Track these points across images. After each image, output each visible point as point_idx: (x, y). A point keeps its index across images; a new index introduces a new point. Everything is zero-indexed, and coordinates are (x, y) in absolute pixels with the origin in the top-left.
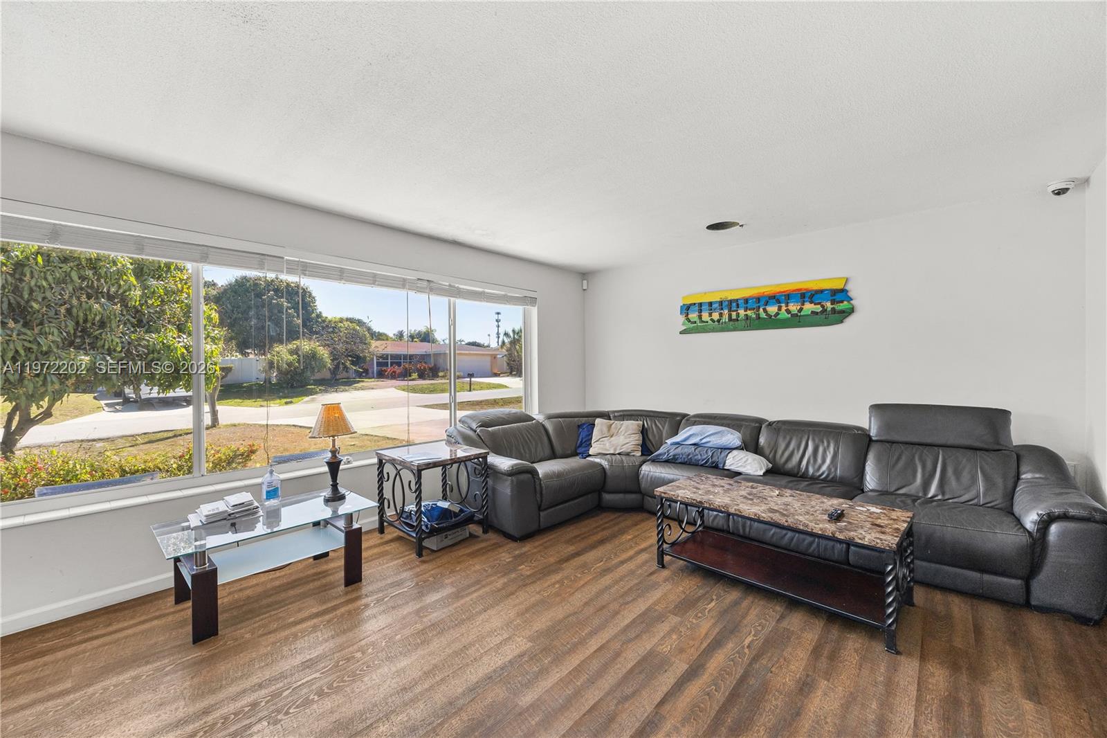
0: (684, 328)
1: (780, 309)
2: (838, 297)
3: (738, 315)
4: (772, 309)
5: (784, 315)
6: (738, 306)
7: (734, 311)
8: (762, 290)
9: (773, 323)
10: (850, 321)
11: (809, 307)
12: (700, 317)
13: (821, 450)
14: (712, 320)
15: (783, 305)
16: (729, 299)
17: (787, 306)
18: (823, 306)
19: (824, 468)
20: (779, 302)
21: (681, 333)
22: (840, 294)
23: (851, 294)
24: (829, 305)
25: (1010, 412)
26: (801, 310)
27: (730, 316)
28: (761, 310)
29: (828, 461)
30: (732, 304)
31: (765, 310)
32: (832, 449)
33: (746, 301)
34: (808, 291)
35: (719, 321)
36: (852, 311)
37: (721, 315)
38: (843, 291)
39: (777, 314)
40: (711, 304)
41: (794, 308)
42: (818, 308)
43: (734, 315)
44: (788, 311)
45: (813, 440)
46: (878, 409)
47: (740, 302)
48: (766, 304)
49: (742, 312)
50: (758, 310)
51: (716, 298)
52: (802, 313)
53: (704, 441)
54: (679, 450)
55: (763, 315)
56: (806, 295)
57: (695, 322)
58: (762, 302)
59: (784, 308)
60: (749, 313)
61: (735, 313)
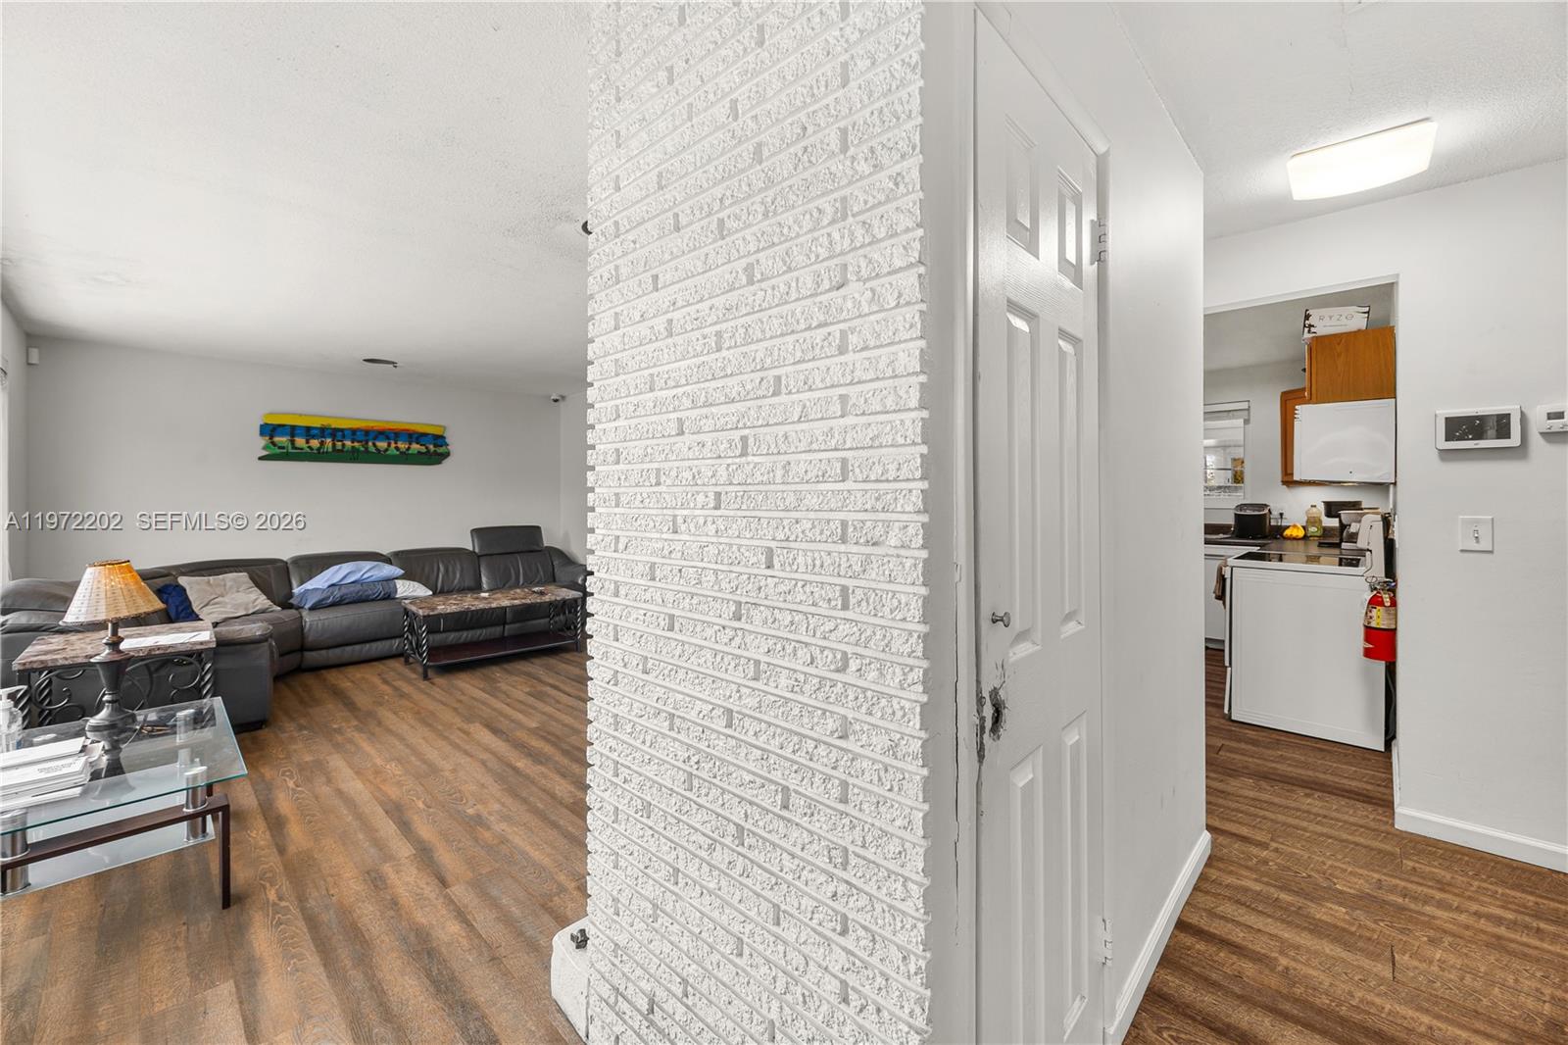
0: (265, 453)
1: (389, 445)
2: (439, 442)
3: (343, 445)
4: (382, 445)
5: (392, 451)
6: (344, 436)
7: (339, 441)
8: (372, 424)
9: (381, 458)
10: (447, 462)
11: (415, 447)
12: (293, 442)
13: (450, 569)
14: (309, 447)
15: (393, 442)
16: (333, 427)
17: (396, 443)
18: (427, 448)
19: (456, 581)
20: (388, 438)
21: (260, 458)
22: (439, 440)
23: (447, 441)
24: (431, 447)
25: (538, 528)
26: (409, 448)
27: (334, 445)
28: (370, 444)
29: (458, 576)
30: (335, 433)
31: (374, 445)
32: (458, 566)
33: (354, 431)
34: (415, 433)
35: (319, 449)
36: (447, 455)
37: (322, 443)
38: (442, 437)
39: (387, 450)
40: (308, 429)
41: (402, 446)
42: (423, 449)
43: (339, 445)
44: (397, 448)
45: (443, 562)
46: (477, 532)
47: (346, 432)
48: (376, 438)
49: (348, 443)
50: (367, 443)
51: (317, 423)
52: (410, 452)
53: (365, 577)
54: (344, 590)
55: (372, 449)
56: (413, 436)
57: (283, 448)
58: (372, 435)
59: (393, 445)
60: (356, 444)
61: (340, 443)
